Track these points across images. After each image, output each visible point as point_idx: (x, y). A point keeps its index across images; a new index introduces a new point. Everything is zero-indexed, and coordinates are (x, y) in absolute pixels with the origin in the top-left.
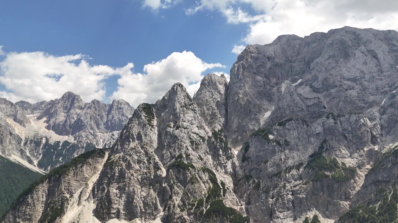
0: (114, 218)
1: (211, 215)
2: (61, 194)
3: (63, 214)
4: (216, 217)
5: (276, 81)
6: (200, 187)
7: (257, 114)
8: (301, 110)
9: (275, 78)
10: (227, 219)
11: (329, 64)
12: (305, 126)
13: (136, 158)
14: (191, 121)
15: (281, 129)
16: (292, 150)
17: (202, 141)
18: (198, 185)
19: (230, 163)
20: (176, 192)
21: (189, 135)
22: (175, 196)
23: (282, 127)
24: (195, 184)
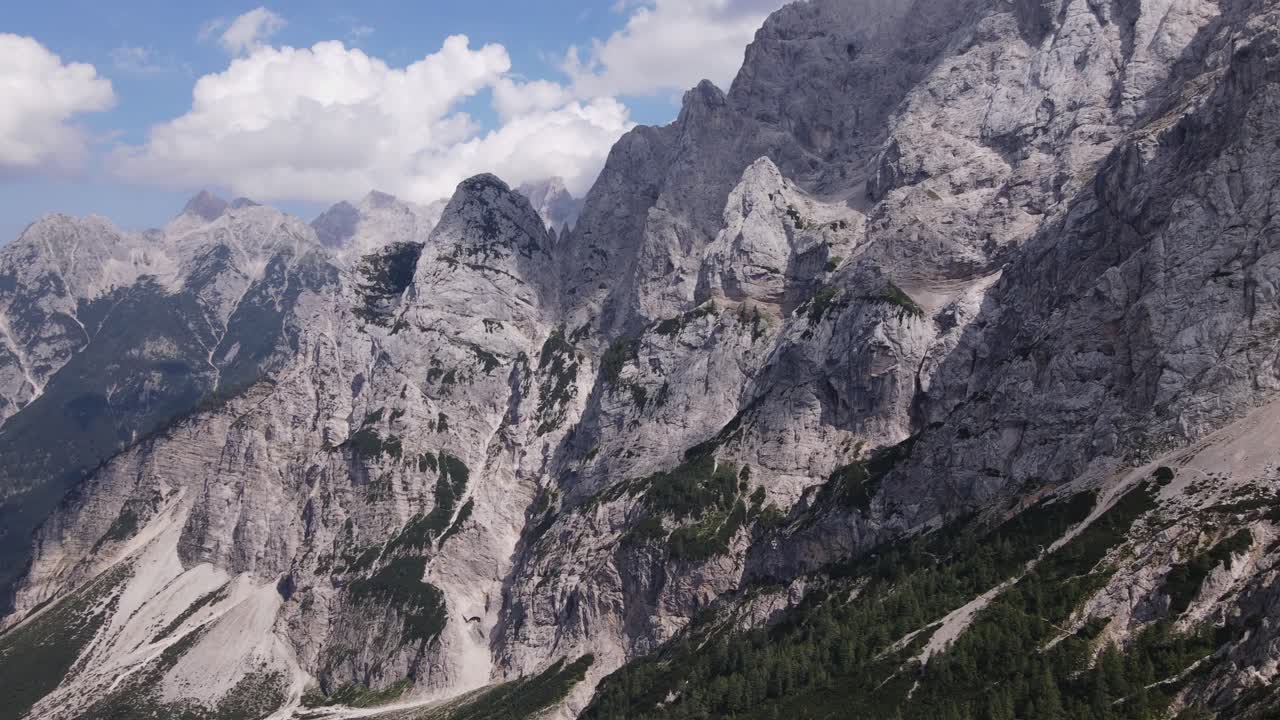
0: (207, 561)
1: (364, 597)
2: (148, 484)
3: (130, 534)
4: (377, 603)
5: (832, 146)
6: (390, 513)
7: (682, 280)
8: (759, 276)
9: (828, 134)
10: (399, 614)
11: (955, 74)
12: (747, 338)
13: (291, 408)
14: (463, 304)
15: (662, 344)
16: (667, 423)
17: (483, 370)
18: (387, 507)
19: (538, 445)
20: (330, 517)
21: (433, 350)
22: (324, 528)
23: (666, 337)
24: (376, 502)
